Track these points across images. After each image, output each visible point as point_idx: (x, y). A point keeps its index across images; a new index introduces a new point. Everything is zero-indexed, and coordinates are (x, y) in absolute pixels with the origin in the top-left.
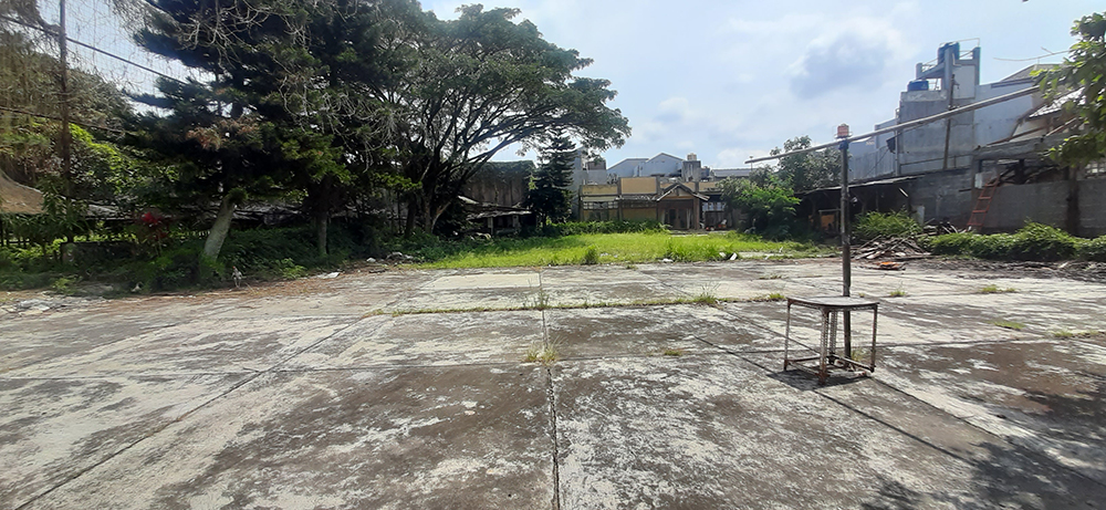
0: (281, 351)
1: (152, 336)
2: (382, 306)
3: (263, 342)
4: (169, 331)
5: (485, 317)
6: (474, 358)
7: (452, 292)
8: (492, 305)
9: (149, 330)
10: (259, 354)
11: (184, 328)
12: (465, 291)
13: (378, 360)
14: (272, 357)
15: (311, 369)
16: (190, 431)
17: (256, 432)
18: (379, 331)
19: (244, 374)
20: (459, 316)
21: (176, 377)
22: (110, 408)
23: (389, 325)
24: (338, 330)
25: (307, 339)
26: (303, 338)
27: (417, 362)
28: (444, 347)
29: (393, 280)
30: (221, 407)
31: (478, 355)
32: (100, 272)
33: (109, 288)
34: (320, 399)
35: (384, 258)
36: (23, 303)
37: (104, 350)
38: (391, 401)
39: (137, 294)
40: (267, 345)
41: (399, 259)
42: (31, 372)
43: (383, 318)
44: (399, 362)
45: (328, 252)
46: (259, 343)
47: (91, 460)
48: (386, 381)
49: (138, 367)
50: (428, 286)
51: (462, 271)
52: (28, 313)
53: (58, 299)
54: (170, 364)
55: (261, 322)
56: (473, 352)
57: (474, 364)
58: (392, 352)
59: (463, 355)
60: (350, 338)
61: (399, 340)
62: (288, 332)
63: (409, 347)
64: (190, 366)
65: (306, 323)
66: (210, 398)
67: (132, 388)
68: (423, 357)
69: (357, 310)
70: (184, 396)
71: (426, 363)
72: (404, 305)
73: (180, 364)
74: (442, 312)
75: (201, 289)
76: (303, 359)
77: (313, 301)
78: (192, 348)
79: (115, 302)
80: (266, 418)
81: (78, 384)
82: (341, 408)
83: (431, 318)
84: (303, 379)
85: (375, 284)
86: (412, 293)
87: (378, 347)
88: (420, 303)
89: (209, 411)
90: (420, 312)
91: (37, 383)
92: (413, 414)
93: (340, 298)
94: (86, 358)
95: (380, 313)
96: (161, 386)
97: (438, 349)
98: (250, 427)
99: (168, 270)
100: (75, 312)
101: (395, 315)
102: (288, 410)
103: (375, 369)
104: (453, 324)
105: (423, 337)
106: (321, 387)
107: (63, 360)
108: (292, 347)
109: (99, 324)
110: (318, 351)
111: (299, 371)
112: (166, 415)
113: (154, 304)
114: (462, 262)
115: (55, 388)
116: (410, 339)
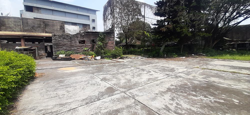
0: (176, 72)
1: (154, 65)
2: (198, 66)
3: (172, 69)
4: (156, 64)
5: (237, 75)
6: (235, 87)
7: (222, 66)
8: (240, 71)
9: (153, 64)
10: (171, 71)
11: (158, 64)
12: (227, 66)
13: (199, 79)
14: (174, 72)
15: (183, 77)
16: (162, 82)
17: (173, 86)
18: (199, 72)
19: (169, 75)
20: (226, 73)
21: (158, 72)
22: (150, 75)
23: (201, 71)
24: (188, 70)
25: (181, 70)
26: (180, 70)
27: (212, 83)
28: (222, 81)
29: (200, 60)
30: (166, 80)
31: (236, 86)
32: (146, 53)
33: (147, 56)
34: (186, 84)
35: (197, 54)
36: (138, 57)
37: (148, 66)
38: (206, 91)
39: (151, 58)
40: (172, 70)
41: (201, 55)
42: (140, 67)
43: (199, 69)
44: (206, 81)
45: (183, 52)
46: (171, 69)
47: (149, 82)
48: (203, 85)
49: (153, 69)
50: (212, 63)
51: (224, 60)
52: (139, 59)
53: (142, 57)
54: (157, 70)
55: (171, 65)
56: (234, 85)
57: (235, 89)
58: (204, 78)
59: (230, 85)
60: (191, 72)
61: (205, 76)
62: (176, 68)
63: (209, 78)
64: (160, 71)
65: (180, 67)
66: (164, 77)
67: (152, 73)
68: (214, 82)
69: (191, 66)
70: (160, 76)
71: (216, 84)
72: (205, 67)
73: (158, 70)
74: (219, 71)
75: (159, 58)
76: (180, 74)
77: (180, 62)
78: (160, 68)
79: (148, 58)
80: (175, 84)
81: (146, 70)
82: (191, 88)
83: (216, 72)
84: (181, 79)
85: (195, 61)
86: (207, 64)
87: (199, 76)
88: (210, 67)
89: (164, 80)
90: (211, 70)
91: (141, 69)
92: (214, 97)
93: (186, 63)
94: (146, 66)
95: (198, 68)
96: (156, 73)
97: (220, 81)
98: (172, 85)
99: (155, 54)
100: (144, 59)
101: (202, 69)
102: (179, 85)
103: (200, 81)
104: (224, 75)
105: (213, 76)
106: (186, 82)
107: (143, 66)
108: (178, 71)
109: (147, 61)
110: (184, 73)
111: (180, 77)
112: (158, 78)
113: (153, 59)
114: (224, 57)
115: (143, 70)
116: (209, 76)
